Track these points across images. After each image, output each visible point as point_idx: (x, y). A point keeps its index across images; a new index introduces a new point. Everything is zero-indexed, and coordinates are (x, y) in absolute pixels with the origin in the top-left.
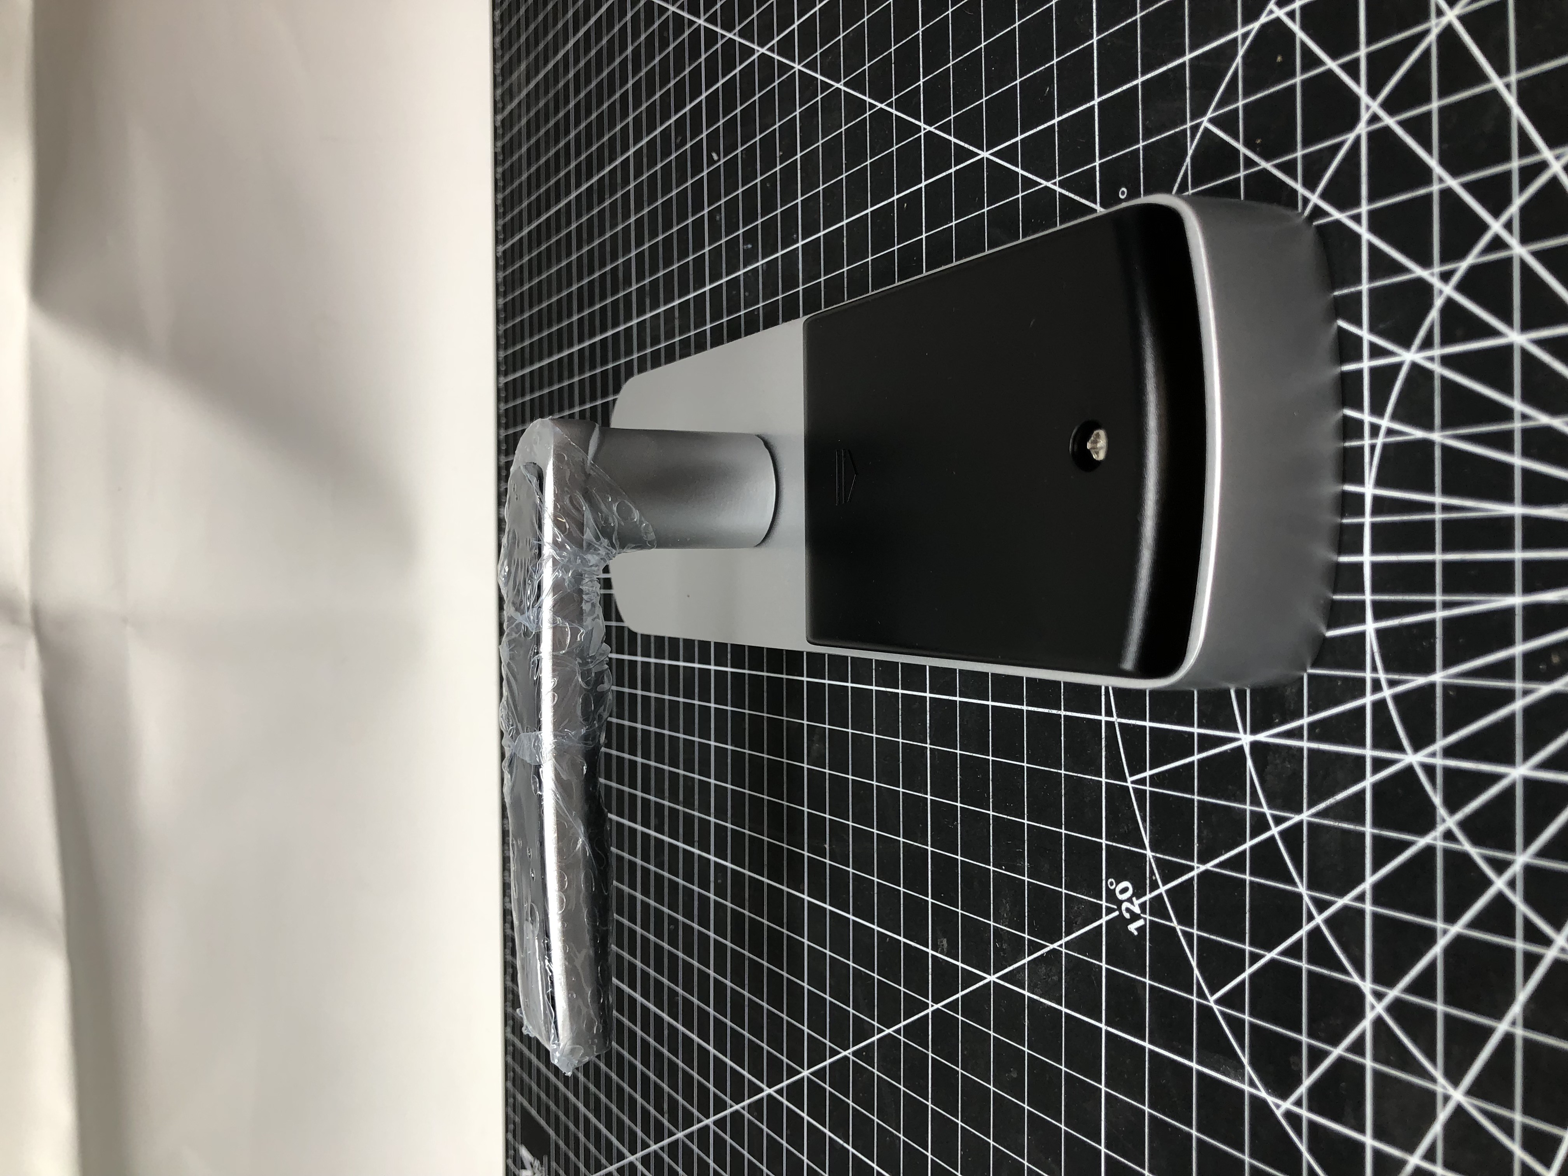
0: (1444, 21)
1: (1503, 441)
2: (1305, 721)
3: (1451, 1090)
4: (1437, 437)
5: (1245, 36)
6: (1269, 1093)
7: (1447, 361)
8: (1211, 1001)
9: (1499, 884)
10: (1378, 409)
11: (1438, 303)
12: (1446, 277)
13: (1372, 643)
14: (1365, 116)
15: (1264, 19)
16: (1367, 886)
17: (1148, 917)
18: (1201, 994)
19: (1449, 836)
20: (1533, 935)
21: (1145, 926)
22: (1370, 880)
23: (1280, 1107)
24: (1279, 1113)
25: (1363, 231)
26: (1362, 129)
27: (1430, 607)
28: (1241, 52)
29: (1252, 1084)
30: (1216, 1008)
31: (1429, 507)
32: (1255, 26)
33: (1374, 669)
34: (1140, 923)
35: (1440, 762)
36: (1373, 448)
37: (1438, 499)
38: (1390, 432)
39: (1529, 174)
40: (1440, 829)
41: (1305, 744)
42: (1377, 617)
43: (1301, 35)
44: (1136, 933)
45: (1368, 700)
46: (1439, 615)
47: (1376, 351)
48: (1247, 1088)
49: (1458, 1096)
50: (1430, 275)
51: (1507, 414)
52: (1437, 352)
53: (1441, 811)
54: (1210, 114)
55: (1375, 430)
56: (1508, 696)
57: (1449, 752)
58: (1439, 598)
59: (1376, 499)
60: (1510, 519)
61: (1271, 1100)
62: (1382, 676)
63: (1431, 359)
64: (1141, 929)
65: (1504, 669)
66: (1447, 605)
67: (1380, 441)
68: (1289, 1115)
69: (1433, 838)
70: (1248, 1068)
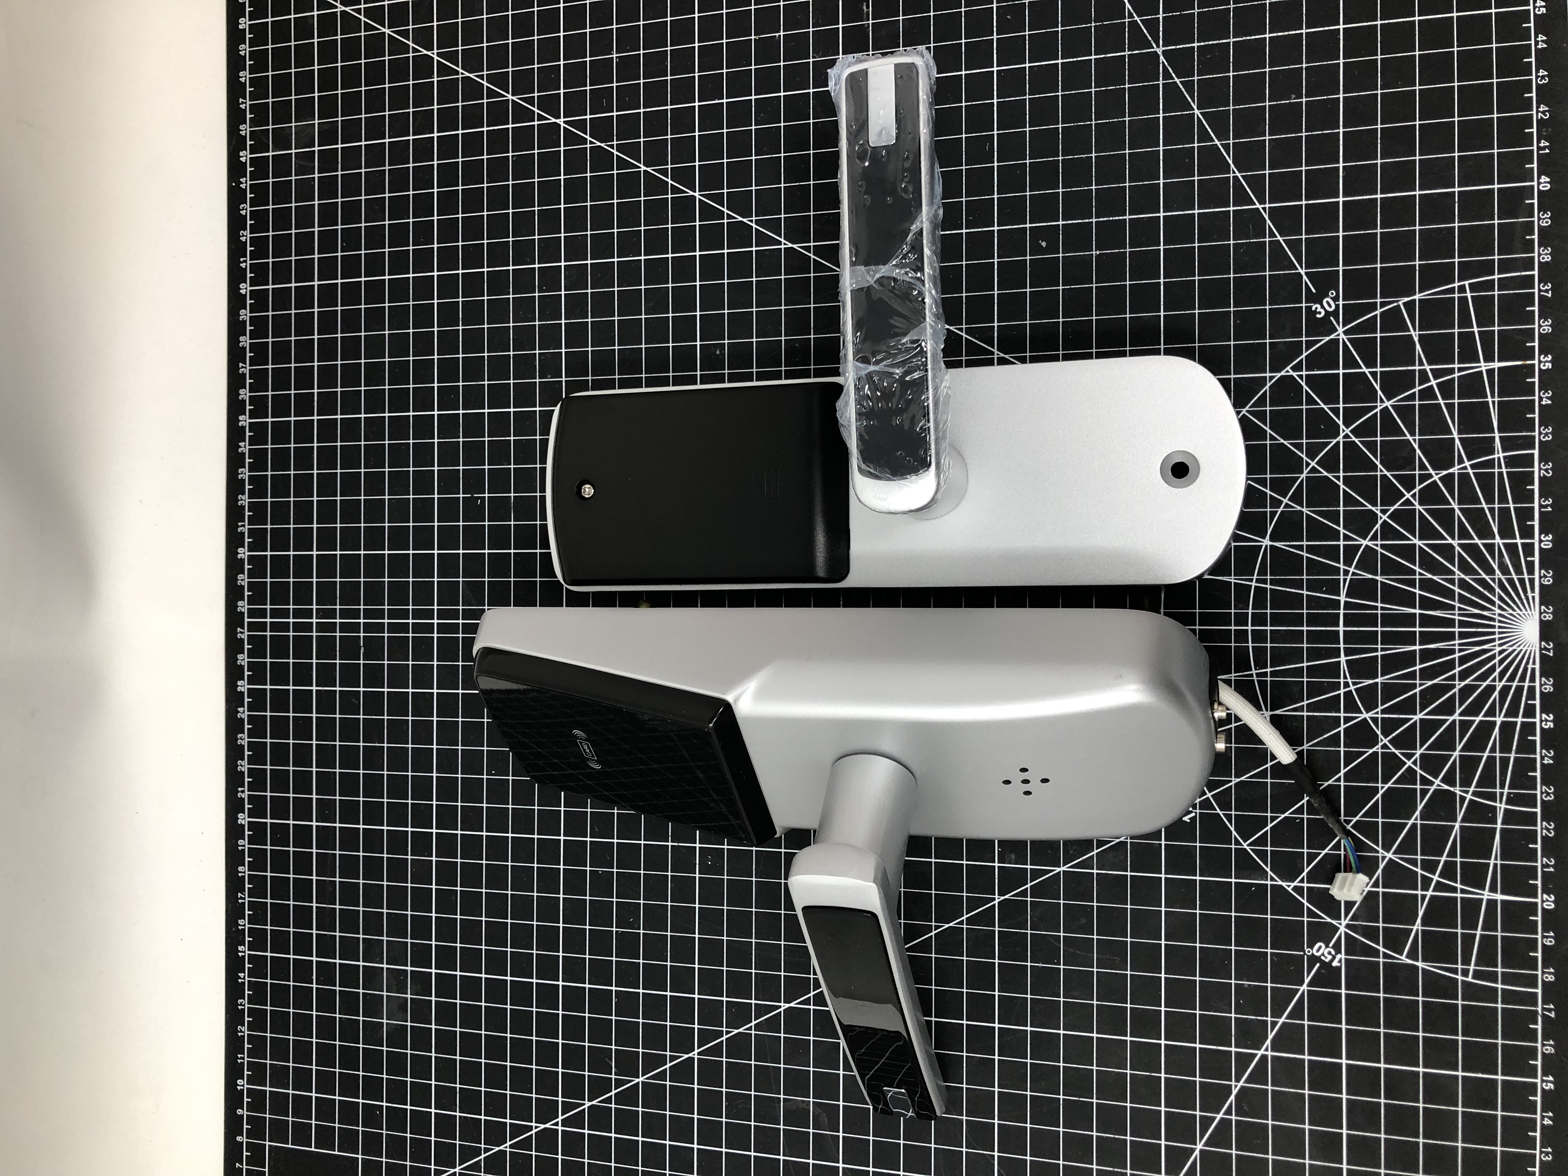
0: (1384, 405)
1: (1412, 583)
2: (1305, 703)
3: (1386, 854)
4: (1379, 578)
5: (1271, 378)
6: (1283, 881)
7: (1382, 546)
8: (1245, 845)
9: (1409, 763)
10: (1348, 563)
11: (1380, 522)
12: (1384, 512)
13: (1343, 665)
14: (1342, 435)
15: (1283, 373)
16: (1342, 774)
17: (1198, 811)
18: (1237, 843)
19: (1384, 746)
20: (1425, 781)
21: (1196, 816)
22: (1343, 771)
23: (1289, 886)
24: (1289, 889)
25: (1341, 484)
26: (1340, 439)
27: (1376, 650)
28: (1269, 385)
29: (1272, 879)
30: (1248, 848)
31: (1376, 608)
32: (1279, 375)
33: (1345, 677)
34: (1193, 815)
35: (1380, 716)
36: (1345, 580)
37: (1379, 605)
38: (1354, 574)
39: (1423, 478)
40: (1380, 744)
41: (1305, 714)
42: (1346, 655)
43: (1305, 387)
44: (1189, 821)
45: (1342, 691)
46: (1379, 653)
47: (1346, 537)
48: (1269, 883)
49: (1389, 855)
50: (1377, 510)
51: (1413, 572)
52: (1379, 542)
53: (1381, 736)
54: (1247, 408)
55: (1346, 573)
56: (1414, 686)
57: (1384, 711)
58: (1379, 646)
59: (1346, 602)
60: (1415, 614)
61: (1284, 884)
62: (1349, 680)
63: (1377, 545)
64: (1193, 819)
65: (1412, 676)
66: (1382, 650)
67: (1349, 577)
68: (1296, 889)
69: (1378, 748)
70: (1270, 873)
